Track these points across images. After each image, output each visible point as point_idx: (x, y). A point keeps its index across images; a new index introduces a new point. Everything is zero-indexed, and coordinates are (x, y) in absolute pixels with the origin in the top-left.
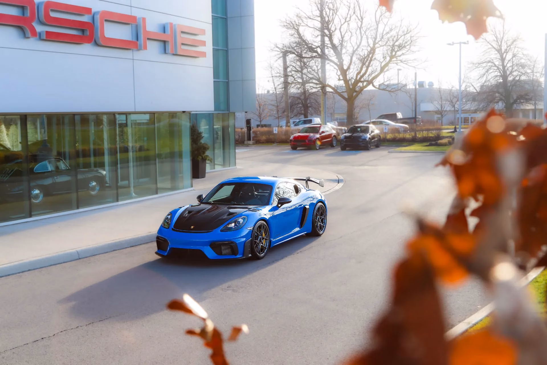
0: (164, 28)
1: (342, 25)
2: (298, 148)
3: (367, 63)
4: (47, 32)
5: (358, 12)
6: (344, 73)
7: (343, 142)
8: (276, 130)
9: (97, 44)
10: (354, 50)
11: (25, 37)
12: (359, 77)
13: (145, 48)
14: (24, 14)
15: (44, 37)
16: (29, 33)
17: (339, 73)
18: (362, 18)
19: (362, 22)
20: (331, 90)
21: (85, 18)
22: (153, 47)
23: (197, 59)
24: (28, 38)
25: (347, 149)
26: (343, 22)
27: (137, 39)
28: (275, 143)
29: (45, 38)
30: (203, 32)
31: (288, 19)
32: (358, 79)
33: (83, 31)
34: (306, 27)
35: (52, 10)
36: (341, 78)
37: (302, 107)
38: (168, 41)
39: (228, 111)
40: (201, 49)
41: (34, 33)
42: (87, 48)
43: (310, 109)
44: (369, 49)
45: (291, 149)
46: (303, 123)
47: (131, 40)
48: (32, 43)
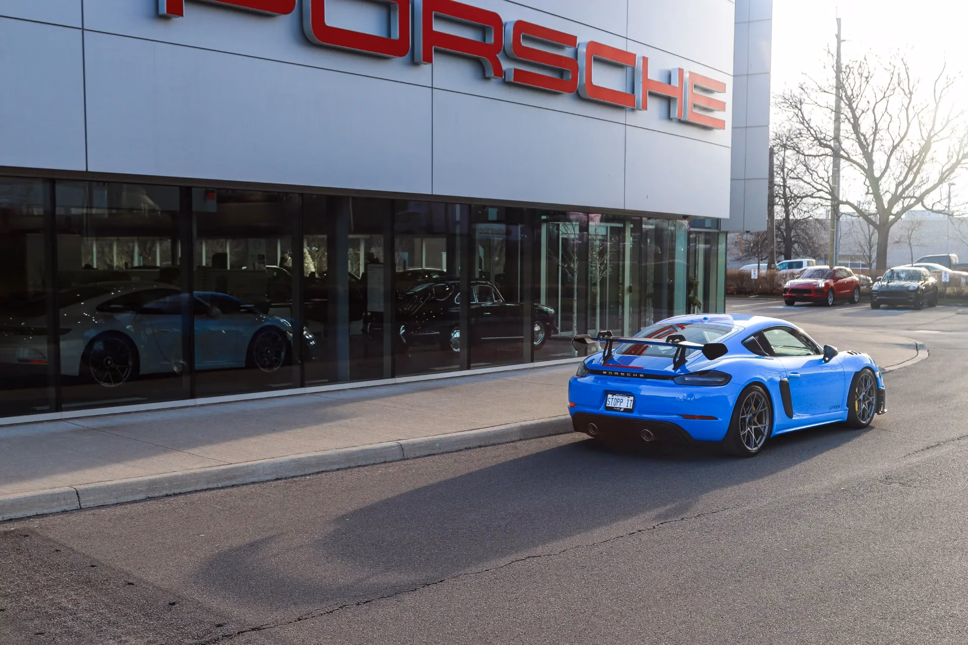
0: (670, 76)
1: (876, 103)
2: (796, 303)
3: (915, 170)
4: (516, 70)
5: (905, 85)
6: (875, 183)
7: (876, 294)
8: (755, 274)
9: (580, 98)
10: (895, 144)
11: (485, 78)
12: (900, 189)
13: (645, 107)
14: (484, 39)
15: (511, 78)
16: (490, 73)
17: (868, 183)
18: (911, 93)
19: (910, 98)
20: (850, 210)
21: (567, 52)
22: (654, 106)
23: (711, 132)
24: (488, 79)
25: (882, 306)
26: (879, 98)
27: (633, 92)
28: (752, 295)
29: (512, 80)
30: (722, 88)
31: (788, 92)
32: (898, 194)
33: (561, 73)
34: (814, 106)
35: (524, 37)
36: (871, 191)
37: (781, 242)
38: (675, 99)
39: (718, 229)
40: (717, 115)
41: (499, 72)
42: (564, 102)
43: (796, 245)
44: (923, 143)
45: (786, 305)
46: (787, 268)
47: (624, 91)
48: (493, 89)
